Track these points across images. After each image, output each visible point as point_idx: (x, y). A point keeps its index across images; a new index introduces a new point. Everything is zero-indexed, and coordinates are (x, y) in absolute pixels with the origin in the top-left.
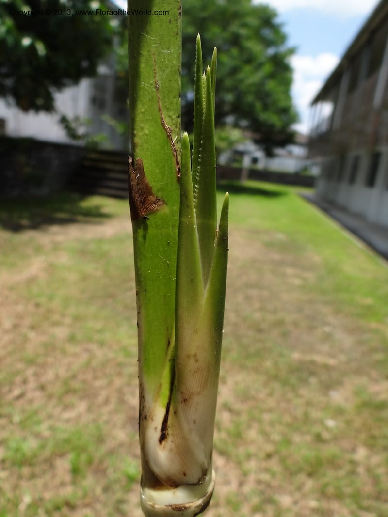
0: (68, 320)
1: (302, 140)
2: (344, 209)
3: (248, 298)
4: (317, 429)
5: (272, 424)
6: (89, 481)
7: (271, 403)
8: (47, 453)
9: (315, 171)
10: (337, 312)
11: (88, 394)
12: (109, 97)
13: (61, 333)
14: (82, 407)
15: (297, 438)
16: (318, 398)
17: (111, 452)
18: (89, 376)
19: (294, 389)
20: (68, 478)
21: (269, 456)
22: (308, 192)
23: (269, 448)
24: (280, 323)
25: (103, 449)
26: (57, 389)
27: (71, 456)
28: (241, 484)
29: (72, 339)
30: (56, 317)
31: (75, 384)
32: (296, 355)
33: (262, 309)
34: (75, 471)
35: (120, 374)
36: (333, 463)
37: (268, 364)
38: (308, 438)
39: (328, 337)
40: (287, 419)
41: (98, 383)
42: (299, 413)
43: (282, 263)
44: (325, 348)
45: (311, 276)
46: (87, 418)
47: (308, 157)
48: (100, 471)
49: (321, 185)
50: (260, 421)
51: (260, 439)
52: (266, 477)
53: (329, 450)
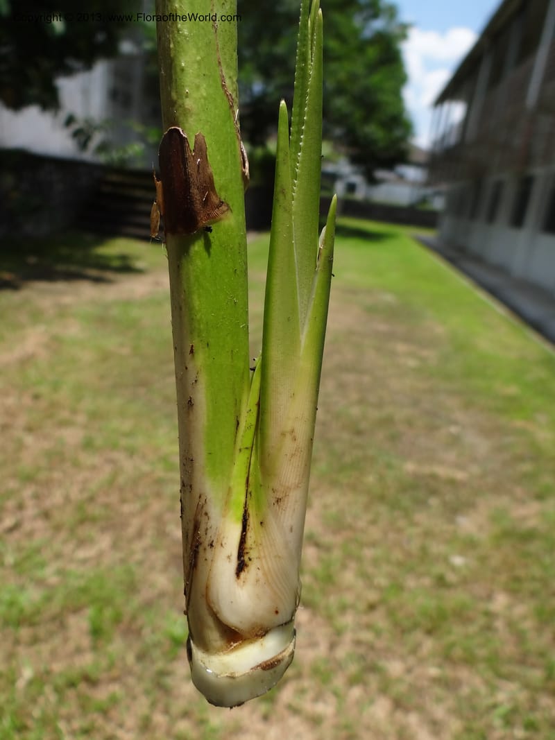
0: (81, 419)
1: (421, 158)
2: (479, 259)
3: (342, 386)
4: (438, 569)
5: (376, 562)
6: (115, 645)
7: (375, 533)
8: (55, 607)
9: (438, 204)
10: (468, 406)
11: (113, 524)
12: (136, 89)
13: (72, 436)
14: (104, 542)
15: (411, 583)
16: (441, 526)
17: (148, 605)
18: (114, 498)
19: (407, 514)
20: (86, 642)
21: (372, 607)
22: (428, 234)
23: (372, 596)
24: (388, 421)
25: (136, 601)
26: (67, 516)
27: (90, 612)
28: (333, 646)
29: (88, 445)
30: (64, 414)
31: (95, 510)
32: (410, 467)
33: (361, 401)
34: (96, 632)
35: (158, 495)
36: (461, 615)
37: (371, 479)
38: (427, 581)
39: (455, 441)
40: (397, 555)
41: (126, 508)
42: (414, 547)
43: (390, 336)
44: (451, 456)
45: (431, 355)
46: (111, 558)
47: (427, 184)
48: (132, 631)
49: (447, 223)
50: (359, 560)
51: (360, 584)
52: (367, 636)
53: (456, 598)
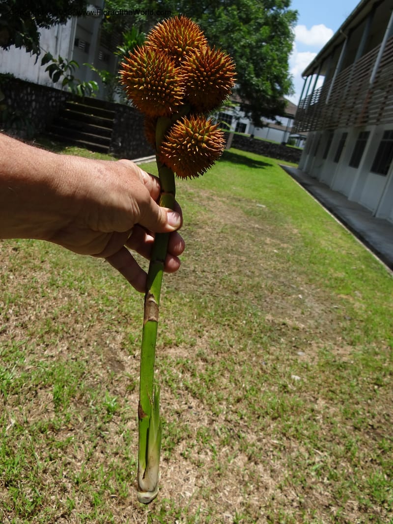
6: (71, 410)
7: (243, 356)
9: (301, 145)
11: (70, 336)
13: (41, 277)
14: (64, 346)
17: (92, 387)
18: (70, 319)
19: (265, 346)
20: (51, 407)
21: (239, 400)
23: (240, 394)
25: (84, 384)
26: (39, 328)
27: (55, 388)
28: (211, 422)
29: (53, 284)
32: (269, 317)
34: (58, 401)
35: (100, 320)
36: (295, 410)
38: (275, 388)
42: (269, 367)
46: (67, 356)
47: (294, 131)
48: (81, 402)
49: (305, 159)
53: (291, 400)
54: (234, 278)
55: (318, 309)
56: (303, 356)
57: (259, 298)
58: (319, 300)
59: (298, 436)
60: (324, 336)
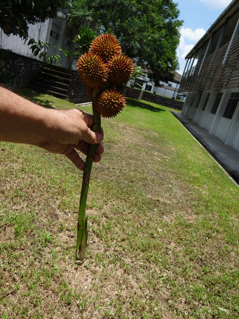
7: (130, 217)
12: (62, 33)
15: (140, 235)
17: (39, 228)
19: (144, 211)
21: (123, 240)
22: (176, 111)
32: (149, 196)
35: (47, 192)
45: (168, 158)
46: (26, 210)
47: (179, 91)
54: (132, 174)
55: (180, 193)
56: (166, 219)
57: (145, 185)
58: (181, 188)
59: (156, 262)
60: (181, 209)
